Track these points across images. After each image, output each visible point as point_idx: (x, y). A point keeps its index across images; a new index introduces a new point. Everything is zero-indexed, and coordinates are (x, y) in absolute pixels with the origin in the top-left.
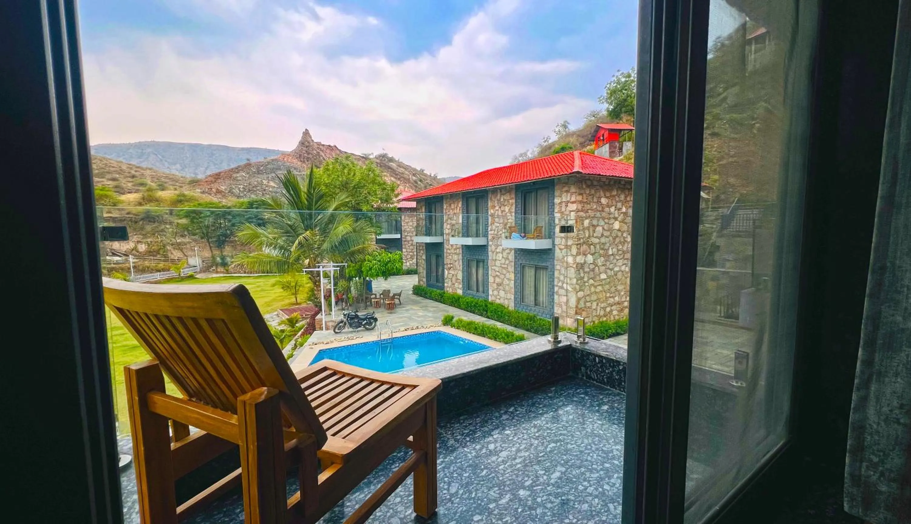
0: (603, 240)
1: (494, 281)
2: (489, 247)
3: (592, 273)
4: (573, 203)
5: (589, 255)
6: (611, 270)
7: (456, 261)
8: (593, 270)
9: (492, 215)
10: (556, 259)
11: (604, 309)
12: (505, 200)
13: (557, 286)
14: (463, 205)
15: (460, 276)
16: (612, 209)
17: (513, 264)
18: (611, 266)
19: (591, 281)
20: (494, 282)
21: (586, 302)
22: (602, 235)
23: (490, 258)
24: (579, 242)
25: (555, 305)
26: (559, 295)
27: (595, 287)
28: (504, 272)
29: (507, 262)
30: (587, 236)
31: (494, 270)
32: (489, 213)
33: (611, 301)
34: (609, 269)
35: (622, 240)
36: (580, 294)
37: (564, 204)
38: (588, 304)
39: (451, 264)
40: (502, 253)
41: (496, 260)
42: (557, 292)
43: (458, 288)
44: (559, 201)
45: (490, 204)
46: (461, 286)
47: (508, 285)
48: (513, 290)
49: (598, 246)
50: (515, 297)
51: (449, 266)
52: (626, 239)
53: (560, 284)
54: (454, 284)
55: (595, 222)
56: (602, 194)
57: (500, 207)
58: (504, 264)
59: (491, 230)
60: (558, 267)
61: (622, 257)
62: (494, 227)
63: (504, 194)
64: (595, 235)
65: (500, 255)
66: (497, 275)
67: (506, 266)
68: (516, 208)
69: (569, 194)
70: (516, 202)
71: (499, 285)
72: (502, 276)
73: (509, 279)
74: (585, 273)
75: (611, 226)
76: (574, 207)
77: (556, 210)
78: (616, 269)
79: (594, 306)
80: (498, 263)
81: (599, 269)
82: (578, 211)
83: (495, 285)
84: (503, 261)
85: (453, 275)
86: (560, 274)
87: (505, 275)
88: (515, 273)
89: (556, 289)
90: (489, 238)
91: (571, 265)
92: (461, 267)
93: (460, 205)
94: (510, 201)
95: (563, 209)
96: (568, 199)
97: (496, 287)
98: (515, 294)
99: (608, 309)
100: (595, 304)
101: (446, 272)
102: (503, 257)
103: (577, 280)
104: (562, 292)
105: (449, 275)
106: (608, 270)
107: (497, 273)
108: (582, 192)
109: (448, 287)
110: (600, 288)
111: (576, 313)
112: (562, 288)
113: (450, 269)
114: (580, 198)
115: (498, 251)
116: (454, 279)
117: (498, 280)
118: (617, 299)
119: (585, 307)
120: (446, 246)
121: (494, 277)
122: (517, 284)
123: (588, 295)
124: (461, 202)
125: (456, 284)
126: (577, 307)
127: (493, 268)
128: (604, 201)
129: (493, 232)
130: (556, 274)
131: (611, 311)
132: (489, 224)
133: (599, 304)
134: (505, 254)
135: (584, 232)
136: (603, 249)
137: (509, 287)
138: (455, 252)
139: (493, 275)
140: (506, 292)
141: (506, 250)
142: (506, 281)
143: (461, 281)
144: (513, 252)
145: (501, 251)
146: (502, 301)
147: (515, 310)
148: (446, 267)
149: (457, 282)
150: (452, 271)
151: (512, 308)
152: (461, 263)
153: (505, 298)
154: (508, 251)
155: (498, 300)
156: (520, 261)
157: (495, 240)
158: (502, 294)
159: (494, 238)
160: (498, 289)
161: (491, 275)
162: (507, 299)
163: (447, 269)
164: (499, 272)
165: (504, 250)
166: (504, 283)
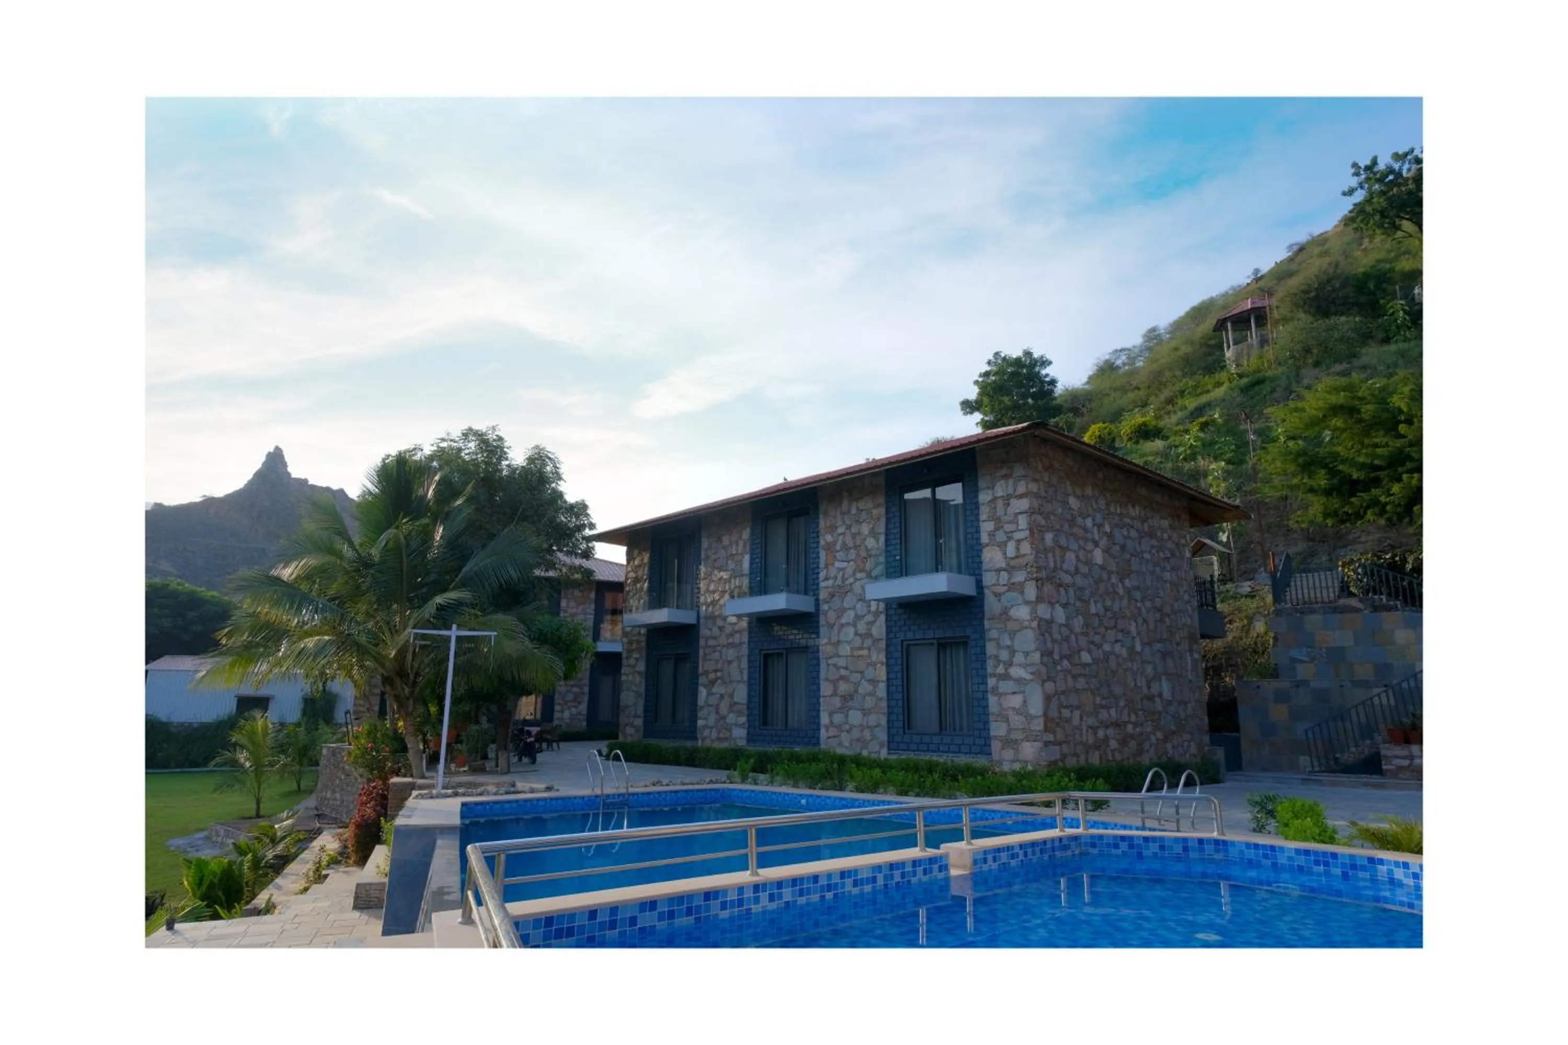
0: (1079, 581)
1: (835, 691)
2: (822, 618)
3: (1065, 645)
4: (1020, 497)
5: (1057, 606)
6: (1099, 646)
7: (730, 662)
8: (1066, 639)
9: (830, 547)
10: (987, 615)
11: (1094, 729)
12: (860, 511)
13: (994, 675)
14: (752, 534)
15: (741, 694)
16: (1089, 522)
17: (883, 644)
18: (1097, 639)
19: (1065, 663)
20: (835, 694)
21: (1061, 706)
22: (1077, 571)
23: (824, 641)
24: (1040, 575)
25: (991, 718)
26: (1000, 695)
27: (1075, 677)
28: (861, 666)
29: (868, 642)
30: (1052, 565)
31: (835, 665)
32: (822, 542)
33: (1104, 715)
34: (1093, 643)
35: (1111, 590)
36: (1049, 686)
37: (1000, 503)
38: (1066, 713)
39: (716, 671)
40: (855, 625)
41: (839, 641)
42: (995, 688)
43: (736, 725)
44: (989, 498)
45: (822, 523)
46: (743, 719)
47: (872, 694)
48: (884, 704)
49: (1071, 590)
50: (888, 721)
51: (712, 676)
52: (1117, 590)
53: (1001, 670)
54: (724, 718)
55: (1063, 541)
56: (1070, 489)
57: (849, 527)
58: (861, 648)
59: (826, 579)
60: (993, 634)
61: (1112, 623)
62: (833, 572)
63: (857, 500)
64: (1065, 566)
65: (851, 631)
66: (842, 678)
67: (864, 652)
68: (887, 524)
69: (1011, 481)
70: (887, 512)
71: (847, 698)
72: (855, 677)
73: (873, 682)
74: (1054, 641)
75: (1089, 555)
76: (1024, 504)
77: (983, 517)
78: (1107, 647)
79: (1076, 721)
80: (845, 650)
81: (1077, 640)
82: (1031, 512)
83: (837, 700)
84: (858, 642)
85: (722, 696)
86: (999, 646)
87: (862, 673)
88: (887, 665)
89: (991, 682)
90: (821, 597)
91: (1027, 623)
92: (745, 672)
93: (746, 535)
94: (875, 512)
95: (1000, 512)
96: (1010, 491)
97: (837, 706)
98: (889, 714)
99: (1101, 733)
100: (1077, 714)
101: (703, 692)
102: (856, 634)
103: (1042, 655)
104: (1004, 686)
105: (711, 698)
106: (1092, 647)
107: (843, 672)
108: (1038, 476)
109: (705, 727)
110: (1081, 683)
111: (1046, 729)
112: (1006, 677)
113: (713, 683)
114: (1033, 487)
115: (843, 621)
116: (723, 707)
117: (843, 687)
118: (1113, 712)
119: (1060, 718)
120: (704, 632)
121: (835, 683)
122: (893, 689)
123: (1063, 692)
124: (748, 530)
125: (731, 715)
126: (1045, 714)
127: (830, 661)
128: (1073, 502)
129: (830, 583)
130: (991, 649)
131: (1106, 739)
132: (822, 565)
133: (1085, 718)
134: (861, 625)
135: (1046, 557)
136: (1080, 599)
137: (874, 699)
138: (731, 640)
139: (831, 678)
140: (866, 712)
141: (864, 616)
142: (865, 687)
143: (745, 707)
144: (883, 618)
145: (851, 621)
146: (856, 734)
147: (889, 749)
148: (702, 680)
149: (733, 711)
150: (718, 689)
151: (882, 746)
152: (745, 663)
153: (862, 728)
154: (869, 618)
155: (844, 735)
156: (901, 636)
157: (836, 598)
158: (855, 717)
159: (833, 596)
160: (844, 710)
161: (827, 679)
162: (868, 727)
163: (705, 686)
164: (846, 668)
165: (858, 617)
166: (861, 690)
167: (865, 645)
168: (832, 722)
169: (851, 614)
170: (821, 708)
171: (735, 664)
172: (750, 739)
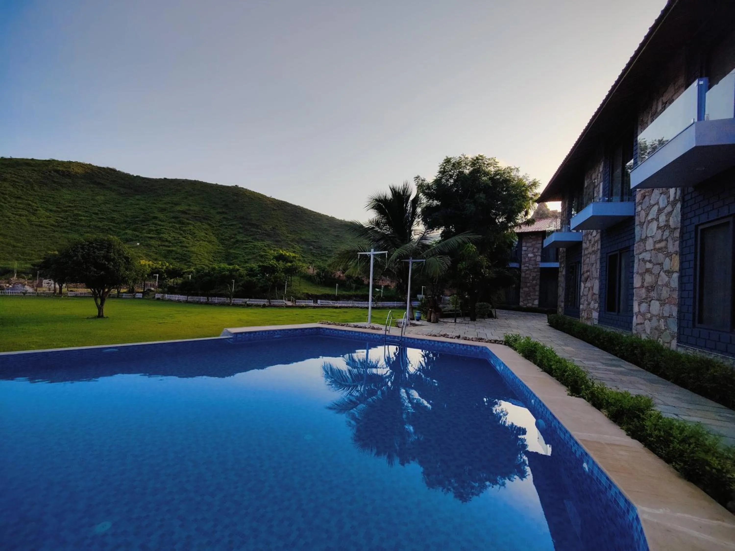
1: (643, 283)
2: (637, 218)
7: (592, 264)
14: (604, 167)
15: (597, 288)
17: (677, 234)
20: (642, 286)
23: (637, 238)
28: (661, 256)
29: (667, 233)
31: (643, 260)
39: (588, 271)
40: (657, 219)
41: (647, 237)
43: (594, 309)
46: (597, 305)
47: (667, 285)
48: (675, 295)
50: (679, 312)
51: (586, 275)
54: (589, 304)
58: (660, 241)
65: (654, 225)
66: (648, 271)
67: (662, 244)
71: (651, 288)
72: (656, 270)
73: (669, 273)
80: (649, 244)
83: (644, 290)
84: (659, 234)
85: (589, 289)
87: (661, 264)
88: (681, 254)
90: (637, 201)
92: (599, 272)
93: (601, 168)
97: (644, 296)
98: (681, 306)
101: (582, 287)
102: (659, 228)
105: (585, 289)
107: (649, 265)
109: (583, 309)
113: (586, 280)
115: (649, 218)
116: (590, 296)
117: (649, 279)
120: (584, 245)
121: (643, 275)
124: (603, 164)
125: (592, 302)
127: (641, 257)
134: (662, 218)
137: (668, 289)
138: (593, 249)
139: (640, 272)
140: (663, 303)
141: (664, 208)
142: (664, 278)
143: (598, 296)
144: (679, 205)
145: (655, 217)
146: (654, 323)
147: (679, 341)
148: (583, 278)
149: (592, 300)
150: (588, 284)
151: (673, 337)
152: (598, 266)
153: (660, 317)
154: (669, 209)
155: (647, 322)
156: (695, 221)
157: (647, 197)
158: (655, 306)
159: (645, 197)
160: (648, 300)
161: (638, 273)
162: (663, 317)
163: (583, 282)
164: (650, 261)
165: (660, 211)
166: (660, 283)
167: (664, 237)
168: (639, 312)
169: (656, 208)
170: (635, 298)
171: (595, 265)
172: (600, 320)
